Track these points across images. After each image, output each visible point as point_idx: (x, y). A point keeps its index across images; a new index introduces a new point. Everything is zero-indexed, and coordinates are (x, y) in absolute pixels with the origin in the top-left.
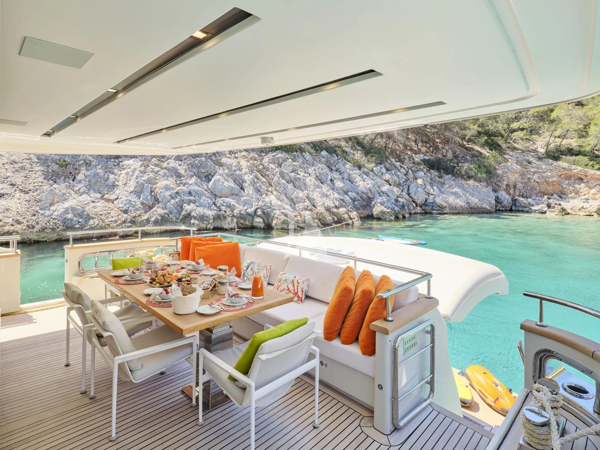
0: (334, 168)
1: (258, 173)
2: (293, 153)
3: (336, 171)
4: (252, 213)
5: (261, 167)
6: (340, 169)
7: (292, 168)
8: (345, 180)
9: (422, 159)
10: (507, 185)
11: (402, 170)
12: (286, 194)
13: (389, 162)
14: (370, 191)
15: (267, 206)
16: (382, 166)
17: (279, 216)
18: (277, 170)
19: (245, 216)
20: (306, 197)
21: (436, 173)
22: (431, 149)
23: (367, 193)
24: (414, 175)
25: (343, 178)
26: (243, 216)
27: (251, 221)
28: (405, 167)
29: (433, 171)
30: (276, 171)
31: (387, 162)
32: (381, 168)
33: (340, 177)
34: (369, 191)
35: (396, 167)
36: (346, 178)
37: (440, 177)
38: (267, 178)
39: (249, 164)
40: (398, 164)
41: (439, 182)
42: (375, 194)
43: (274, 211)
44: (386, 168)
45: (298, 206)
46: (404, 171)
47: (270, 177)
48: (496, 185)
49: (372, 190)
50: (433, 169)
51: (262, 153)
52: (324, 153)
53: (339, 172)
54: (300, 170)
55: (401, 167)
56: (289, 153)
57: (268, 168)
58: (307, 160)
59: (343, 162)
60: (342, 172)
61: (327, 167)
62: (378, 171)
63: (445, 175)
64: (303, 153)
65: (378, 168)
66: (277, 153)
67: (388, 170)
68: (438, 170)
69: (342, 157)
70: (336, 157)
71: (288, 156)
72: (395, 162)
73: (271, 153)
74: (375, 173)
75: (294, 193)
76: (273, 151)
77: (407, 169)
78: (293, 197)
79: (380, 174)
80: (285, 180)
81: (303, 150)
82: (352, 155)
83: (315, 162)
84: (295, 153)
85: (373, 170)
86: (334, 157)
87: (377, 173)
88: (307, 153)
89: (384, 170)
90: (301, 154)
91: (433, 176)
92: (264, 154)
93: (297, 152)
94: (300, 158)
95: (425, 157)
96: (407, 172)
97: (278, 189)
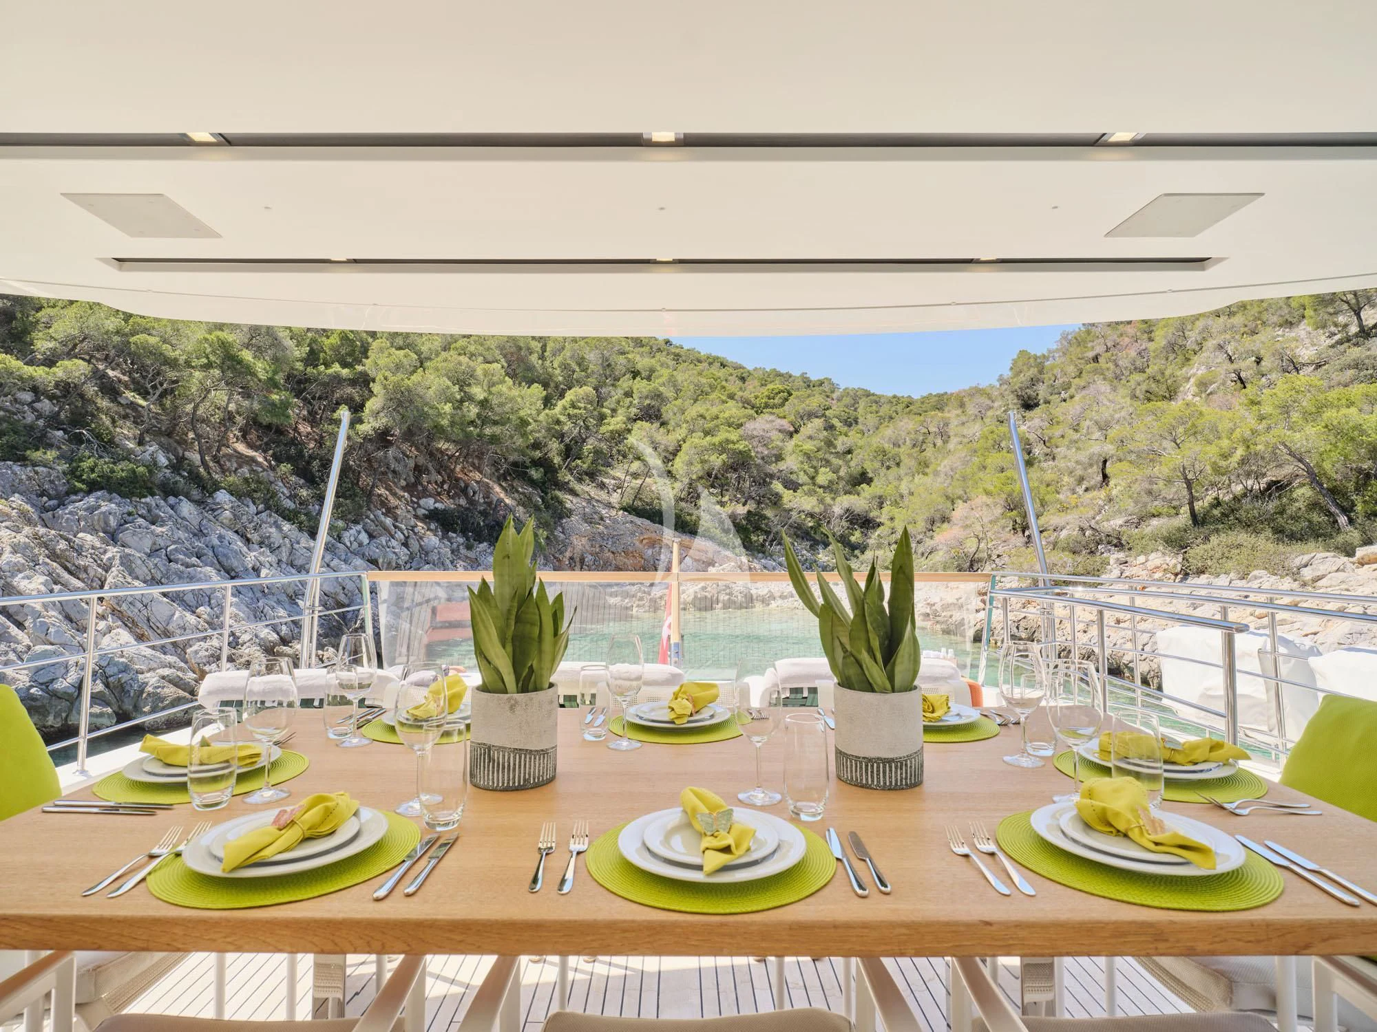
0: (255, 537)
1: (55, 564)
2: (143, 500)
3: (261, 544)
4: (72, 690)
5: (62, 545)
6: (272, 540)
7: (150, 543)
8: (284, 566)
9: (432, 508)
10: (571, 558)
11: (399, 535)
12: (148, 620)
13: (372, 516)
14: (344, 588)
15: (116, 664)
16: (359, 527)
17: (159, 691)
18: (112, 551)
19: (45, 701)
20: (208, 623)
21: (461, 540)
22: (446, 487)
23: (336, 594)
24: (421, 546)
25: (280, 561)
26: (38, 704)
27: (64, 715)
28: (403, 527)
29: (454, 535)
30: (109, 555)
31: (368, 517)
32: (359, 532)
33: (272, 559)
34: (339, 590)
35: (386, 529)
36: (284, 560)
37: (469, 548)
38: (84, 576)
39: (21, 538)
40: (388, 521)
41: (467, 557)
42: (353, 595)
43: (140, 676)
44: (366, 531)
45: (196, 652)
46: (402, 536)
47: (92, 573)
48: (555, 558)
49: (347, 587)
50: (455, 532)
51: (45, 499)
52: (222, 496)
53: (269, 546)
54: (173, 547)
55: (396, 527)
56: (134, 499)
57: (81, 547)
58: (183, 518)
59: (272, 520)
60: (276, 545)
61: (236, 535)
62: (352, 539)
63: (476, 543)
64: (172, 500)
65: (353, 532)
66: (98, 498)
67: (371, 536)
68: (464, 532)
69: (268, 508)
70: (253, 509)
71: (131, 509)
72: (382, 518)
73: (73, 497)
74: (345, 544)
75: (173, 615)
76: (81, 494)
77: (405, 532)
78: (170, 628)
79: (355, 545)
80: (137, 578)
81: (168, 491)
82: (288, 500)
83: (204, 522)
84: (148, 499)
85: (340, 538)
86: (248, 506)
87: (348, 544)
88: (181, 497)
89: (364, 537)
90: (165, 500)
91: (455, 545)
92: (53, 502)
93: (153, 495)
94: (164, 512)
95: (437, 505)
96: (407, 538)
97: (124, 607)
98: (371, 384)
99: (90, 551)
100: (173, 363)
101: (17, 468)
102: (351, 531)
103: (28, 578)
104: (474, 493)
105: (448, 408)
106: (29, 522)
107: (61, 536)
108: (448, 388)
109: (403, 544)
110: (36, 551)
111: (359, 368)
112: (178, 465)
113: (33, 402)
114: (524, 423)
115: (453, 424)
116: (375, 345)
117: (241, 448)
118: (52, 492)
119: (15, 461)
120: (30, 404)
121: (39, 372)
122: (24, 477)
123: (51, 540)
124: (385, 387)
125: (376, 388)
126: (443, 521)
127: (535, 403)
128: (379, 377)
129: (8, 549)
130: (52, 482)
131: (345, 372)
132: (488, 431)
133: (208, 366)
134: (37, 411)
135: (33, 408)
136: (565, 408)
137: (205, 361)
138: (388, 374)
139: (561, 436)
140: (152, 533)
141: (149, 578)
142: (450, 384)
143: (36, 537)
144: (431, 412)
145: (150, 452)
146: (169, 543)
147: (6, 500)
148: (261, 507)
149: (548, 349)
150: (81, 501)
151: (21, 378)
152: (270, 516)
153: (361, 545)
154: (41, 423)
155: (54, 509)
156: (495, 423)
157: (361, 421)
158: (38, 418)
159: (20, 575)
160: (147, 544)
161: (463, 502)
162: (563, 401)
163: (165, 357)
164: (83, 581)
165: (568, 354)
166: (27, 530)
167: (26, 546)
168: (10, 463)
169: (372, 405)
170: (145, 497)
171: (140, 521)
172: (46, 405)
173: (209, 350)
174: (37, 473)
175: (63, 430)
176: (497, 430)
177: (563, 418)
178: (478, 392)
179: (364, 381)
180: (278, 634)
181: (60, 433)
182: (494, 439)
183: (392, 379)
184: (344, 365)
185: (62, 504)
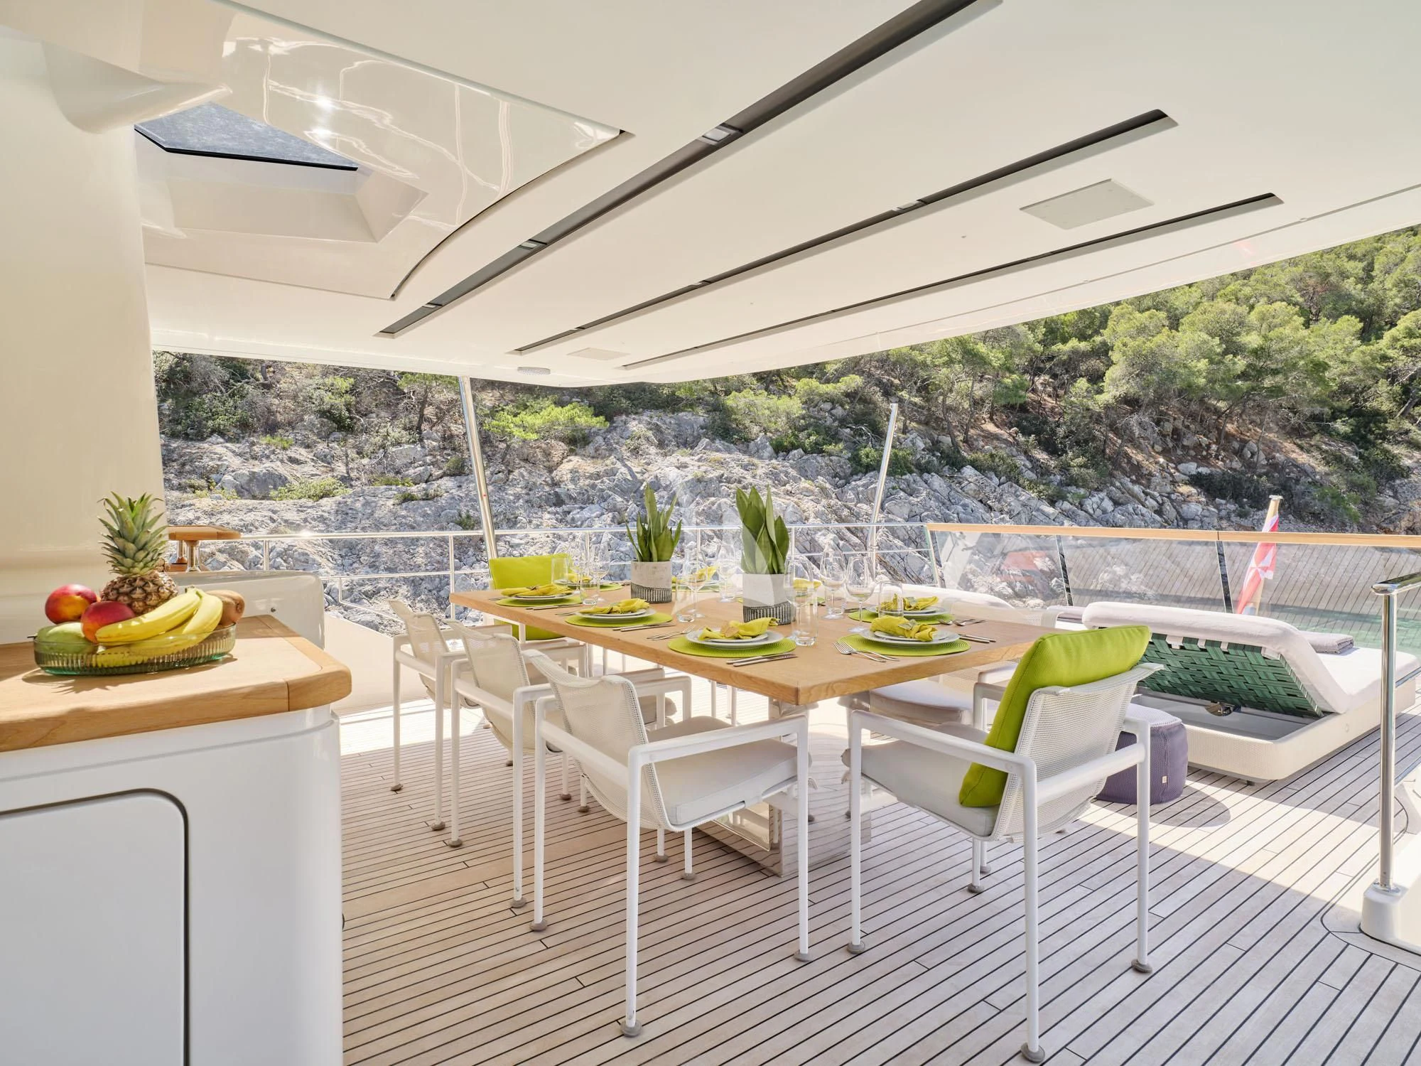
0: (997, 505)
1: (841, 526)
2: (904, 477)
3: (1002, 511)
5: (846, 512)
6: (1011, 508)
9: (1194, 473)
10: (1410, 529)
11: (1150, 502)
12: (905, 570)
13: (1118, 484)
16: (1102, 495)
21: (1232, 507)
22: (1213, 450)
24: (1179, 513)
28: (1156, 494)
29: (1223, 502)
31: (1114, 485)
32: (1102, 500)
35: (1134, 496)
37: (1243, 516)
39: (820, 508)
40: (1138, 489)
41: (1240, 527)
44: (1111, 499)
46: (1155, 503)
48: (1382, 528)
50: (1224, 497)
51: (837, 479)
52: (968, 471)
53: (1009, 513)
54: (926, 513)
55: (1146, 494)
56: (897, 476)
57: (858, 513)
58: (935, 491)
59: (1013, 490)
60: (1016, 512)
61: (980, 503)
62: (1095, 506)
63: (1252, 511)
64: (926, 476)
65: (1096, 499)
66: (871, 477)
67: (1116, 503)
68: (1236, 498)
69: (1009, 479)
70: (996, 480)
71: (894, 484)
72: (1130, 485)
73: (855, 477)
74: (1086, 512)
75: (924, 566)
76: (860, 474)
77: (1159, 499)
78: (921, 577)
79: (1099, 512)
80: (898, 538)
81: (923, 469)
82: (1029, 472)
83: (952, 493)
84: (907, 476)
85: (1082, 506)
86: (991, 479)
87: (1091, 511)
88: (933, 474)
89: (1108, 505)
90: (921, 477)
91: (1223, 513)
92: (842, 482)
93: (911, 472)
94: (921, 486)
95: (1200, 470)
96: (1161, 505)
97: (888, 559)
98: (1110, 353)
99: (865, 517)
100: (924, 365)
101: (819, 459)
102: (1094, 499)
103: (824, 535)
104: (1253, 454)
105: (1203, 364)
106: (828, 496)
107: (845, 506)
108: (1205, 342)
109: (1156, 512)
110: (829, 516)
111: (1098, 339)
112: (935, 446)
113: (832, 409)
114: (1320, 367)
115: (1211, 381)
116: (1116, 311)
117: (990, 427)
118: (842, 474)
119: (818, 454)
120: (829, 412)
121: (829, 388)
122: (823, 464)
123: (838, 509)
124: (1124, 353)
125: (1115, 356)
126: (1208, 486)
127: (1342, 341)
128: (1118, 344)
129: (813, 515)
130: (841, 467)
131: (1084, 346)
132: (1268, 382)
133: (951, 362)
134: (833, 415)
135: (831, 414)
136: (1396, 340)
137: (946, 358)
138: (1127, 340)
139: (1392, 377)
140: (909, 503)
141: (907, 537)
142: (1206, 337)
143: (829, 506)
144: (1182, 371)
145: (910, 438)
146: (923, 510)
147: (813, 481)
148: (1003, 479)
149: (1376, 266)
150: (860, 479)
151: (820, 395)
152: (1012, 486)
153: (1104, 512)
154: (836, 424)
155: (843, 486)
156: (1275, 372)
157: (1100, 392)
158: (834, 421)
159: (820, 533)
160: (906, 511)
161: (1237, 464)
162: (1393, 330)
163: (915, 361)
164: (860, 539)
165: (1411, 267)
166: (824, 502)
167: (823, 513)
168: (815, 455)
169: (1111, 374)
170: (905, 474)
171: (902, 494)
172: (839, 411)
173: (950, 349)
174: (831, 461)
175: (850, 428)
176: (1279, 379)
177: (1391, 353)
178: (1252, 340)
179: (1103, 351)
180: (1013, 589)
181: (848, 430)
182: (1276, 391)
183: (1131, 343)
184: (1083, 337)
185: (848, 482)
